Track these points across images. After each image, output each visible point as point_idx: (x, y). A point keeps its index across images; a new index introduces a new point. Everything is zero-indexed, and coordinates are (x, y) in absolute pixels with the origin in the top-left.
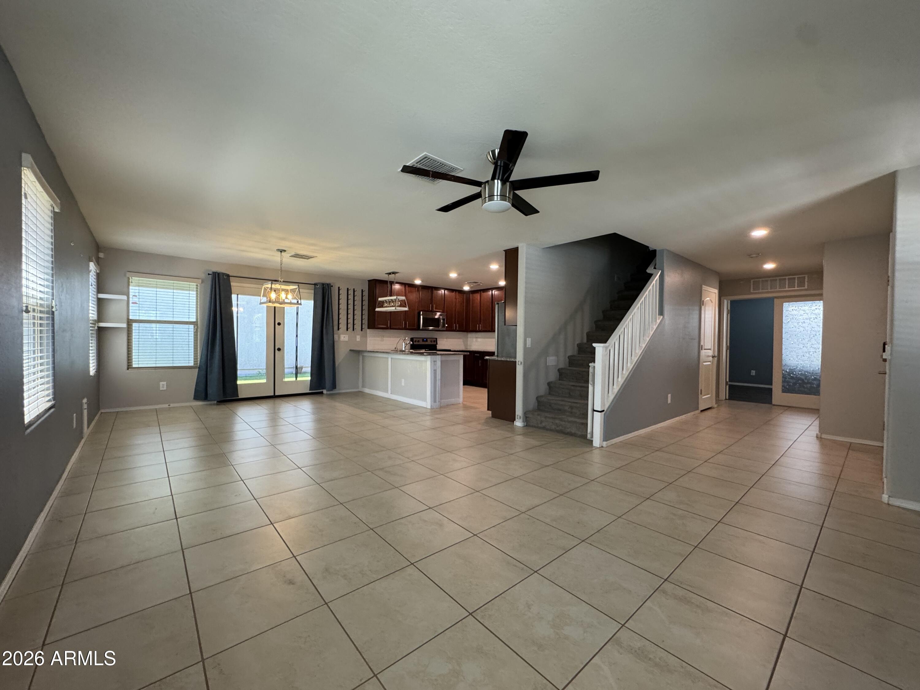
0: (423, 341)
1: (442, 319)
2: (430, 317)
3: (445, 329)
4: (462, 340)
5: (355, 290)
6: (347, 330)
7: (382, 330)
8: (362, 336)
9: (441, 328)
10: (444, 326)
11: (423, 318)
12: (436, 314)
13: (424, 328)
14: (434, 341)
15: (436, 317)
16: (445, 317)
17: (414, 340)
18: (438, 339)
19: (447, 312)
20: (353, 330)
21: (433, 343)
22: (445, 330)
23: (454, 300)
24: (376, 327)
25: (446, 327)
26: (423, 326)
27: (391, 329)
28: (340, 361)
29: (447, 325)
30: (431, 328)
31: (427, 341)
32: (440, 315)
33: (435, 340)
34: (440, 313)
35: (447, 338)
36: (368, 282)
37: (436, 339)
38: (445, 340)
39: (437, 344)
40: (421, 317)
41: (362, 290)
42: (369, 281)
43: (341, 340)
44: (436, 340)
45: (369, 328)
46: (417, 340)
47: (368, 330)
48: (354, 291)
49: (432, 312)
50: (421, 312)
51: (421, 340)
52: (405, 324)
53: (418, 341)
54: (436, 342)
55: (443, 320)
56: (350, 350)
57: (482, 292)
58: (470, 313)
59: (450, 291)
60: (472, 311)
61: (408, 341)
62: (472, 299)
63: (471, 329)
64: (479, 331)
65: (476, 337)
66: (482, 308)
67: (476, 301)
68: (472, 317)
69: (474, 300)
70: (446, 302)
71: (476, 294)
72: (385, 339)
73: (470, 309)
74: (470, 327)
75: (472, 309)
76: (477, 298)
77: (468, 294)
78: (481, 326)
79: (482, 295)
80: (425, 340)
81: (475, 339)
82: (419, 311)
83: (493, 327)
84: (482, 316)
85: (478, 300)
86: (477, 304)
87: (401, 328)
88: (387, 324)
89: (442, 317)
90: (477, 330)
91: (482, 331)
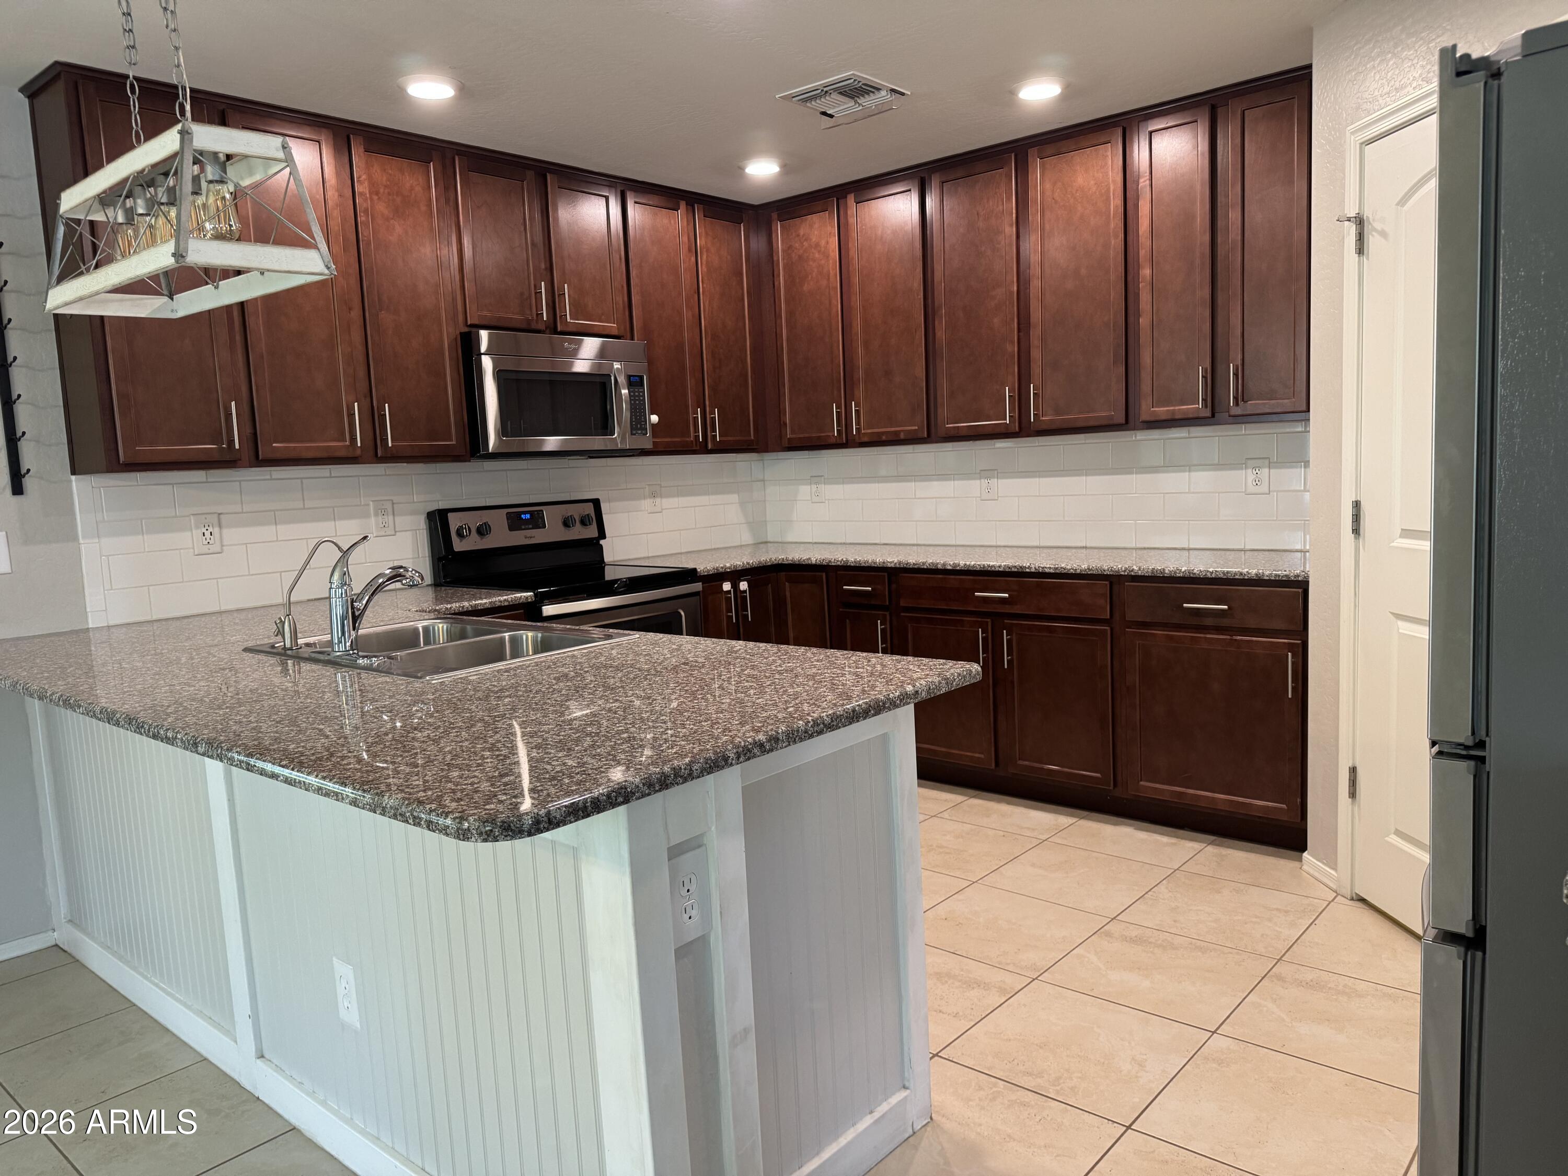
0: (515, 522)
1: (622, 379)
2: (540, 365)
3: (646, 442)
4: (734, 498)
7: (198, 475)
8: (25, 536)
9: (623, 439)
10: (638, 423)
11: (499, 375)
13: (516, 443)
14: (584, 521)
15: (581, 366)
16: (640, 368)
17: (455, 521)
18: (604, 507)
19: (647, 333)
21: (578, 533)
22: (649, 446)
23: (685, 261)
25: (653, 426)
26: (504, 429)
27: (259, 460)
29: (654, 418)
30: (552, 442)
31: (537, 521)
32: (602, 353)
33: (589, 509)
34: (600, 341)
35: (654, 495)
36: (25, 102)
37: (596, 503)
38: (646, 504)
39: (602, 535)
40: (487, 363)
42: (32, 93)
44: (593, 515)
45: (79, 466)
46: (475, 520)
47: (78, 484)
49: (555, 331)
50: (484, 335)
51: (498, 520)
52: (373, 418)
53: (483, 531)
54: (595, 525)
55: (634, 382)
57: (851, 199)
58: (778, 336)
59: (655, 199)
60: (791, 327)
61: (409, 534)
62: (783, 251)
63: (792, 432)
64: (847, 442)
65: (816, 479)
66: (856, 302)
67: (814, 260)
68: (789, 361)
69: (800, 257)
70: (634, 273)
71: (814, 218)
72: (231, 535)
73: (777, 316)
74: (785, 424)
75: (790, 313)
76: (823, 243)
77: (775, 215)
78: (857, 412)
79: (852, 220)
80: (528, 516)
81: (805, 490)
82: (466, 330)
83: (939, 411)
84: (860, 351)
85: (827, 257)
86: (824, 283)
87: (343, 453)
88: (219, 434)
89: (617, 365)
90: (833, 441)
91: (866, 439)
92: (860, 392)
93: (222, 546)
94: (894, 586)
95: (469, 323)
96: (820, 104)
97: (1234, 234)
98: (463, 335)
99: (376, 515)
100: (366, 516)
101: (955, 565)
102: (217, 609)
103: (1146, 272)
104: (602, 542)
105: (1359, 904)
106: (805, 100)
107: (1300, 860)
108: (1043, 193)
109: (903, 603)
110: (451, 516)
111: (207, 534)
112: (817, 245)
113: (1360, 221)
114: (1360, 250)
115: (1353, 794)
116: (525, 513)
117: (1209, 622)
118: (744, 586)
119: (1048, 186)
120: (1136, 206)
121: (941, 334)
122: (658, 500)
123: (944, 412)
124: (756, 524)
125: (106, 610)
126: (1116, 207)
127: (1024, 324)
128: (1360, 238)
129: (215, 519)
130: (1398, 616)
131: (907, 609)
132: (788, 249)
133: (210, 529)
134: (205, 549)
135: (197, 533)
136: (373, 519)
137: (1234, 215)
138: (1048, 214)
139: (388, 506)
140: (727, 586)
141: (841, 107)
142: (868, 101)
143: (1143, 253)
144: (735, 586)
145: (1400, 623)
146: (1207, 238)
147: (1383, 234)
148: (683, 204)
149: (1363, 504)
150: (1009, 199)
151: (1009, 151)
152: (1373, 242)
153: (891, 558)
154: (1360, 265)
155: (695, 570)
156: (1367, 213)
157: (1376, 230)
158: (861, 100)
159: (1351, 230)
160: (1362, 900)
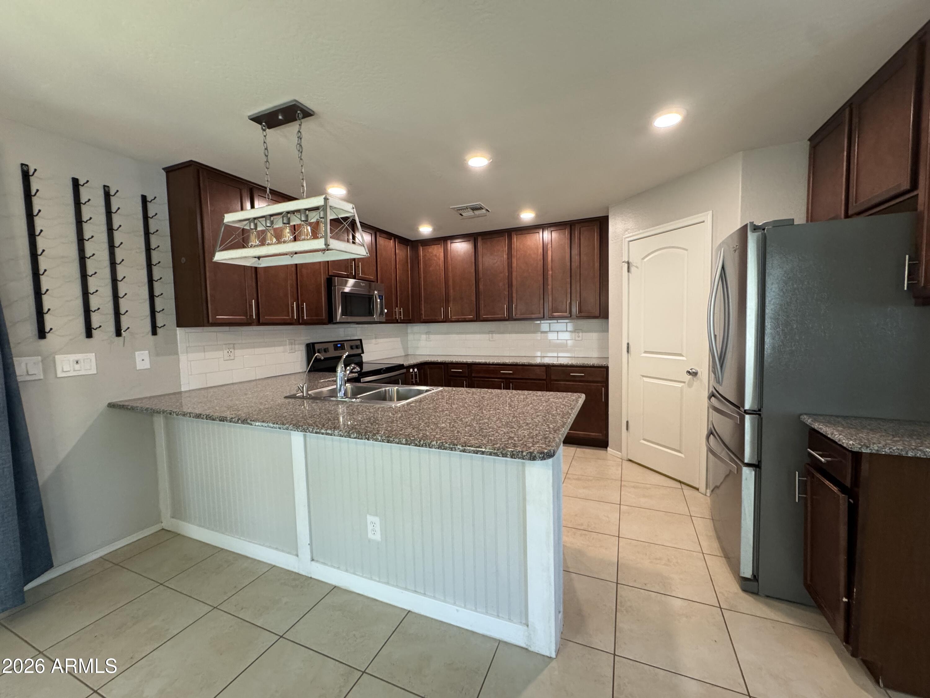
0: (335, 347)
1: (377, 297)
4: (399, 339)
5: (112, 192)
6: (89, 334)
7: (227, 328)
8: (156, 353)
9: (375, 318)
10: (381, 312)
11: (341, 294)
12: (347, 282)
13: (345, 319)
14: (357, 347)
17: (316, 348)
18: (363, 341)
19: (382, 281)
20: (118, 333)
21: (355, 352)
22: (384, 320)
23: (392, 257)
24: (211, 321)
25: (386, 313)
26: (343, 313)
27: (259, 323)
28: (62, 456)
29: (386, 311)
31: (343, 347)
33: (359, 343)
34: (354, 280)
35: (376, 338)
36: (164, 174)
37: (361, 340)
38: (374, 341)
39: (363, 352)
40: (337, 289)
41: (144, 198)
42: (169, 171)
43: (60, 374)
44: (359, 345)
45: (180, 324)
46: (323, 347)
47: (180, 331)
48: (107, 196)
49: (356, 279)
50: (336, 279)
51: (331, 347)
52: (299, 310)
53: (326, 350)
54: (360, 349)
55: (381, 298)
56: (111, 406)
57: (449, 242)
58: (419, 284)
59: (385, 235)
60: (425, 281)
61: (300, 352)
62: (423, 256)
63: (425, 316)
64: (446, 320)
65: (428, 333)
66: (450, 274)
67: (434, 260)
68: (424, 292)
69: (429, 259)
70: (378, 260)
71: (435, 246)
72: (238, 352)
73: (419, 278)
74: (422, 314)
75: (425, 277)
76: (438, 255)
77: (420, 244)
78: (451, 311)
79: (449, 248)
80: (340, 345)
81: (424, 337)
82: (329, 277)
83: (481, 312)
84: (451, 291)
85: (439, 259)
86: (438, 268)
87: (289, 321)
88: (246, 312)
89: (376, 292)
90: (441, 320)
91: (453, 320)
92: (451, 304)
93: (234, 357)
94: (469, 370)
95: (330, 274)
96: (461, 212)
97: (577, 264)
98: (327, 279)
99: (289, 345)
100: (286, 345)
101: (493, 362)
102: (231, 382)
103: (550, 272)
104: (362, 355)
105: (629, 462)
106: (458, 210)
107: (607, 450)
108: (516, 246)
109: (473, 375)
110: (316, 345)
111: (229, 352)
112: (436, 256)
113: (628, 263)
114: (629, 271)
115: (627, 429)
116: (339, 344)
117: (577, 379)
118: (416, 370)
119: (518, 244)
120: (547, 253)
121: (481, 287)
122: (377, 339)
123: (482, 312)
124: (405, 348)
125: (189, 383)
126: (541, 253)
127: (510, 285)
128: (629, 268)
129: (232, 346)
130: (643, 376)
131: (474, 377)
132: (424, 256)
133: (231, 350)
134: (228, 358)
135: (226, 352)
136: (288, 346)
137: (577, 258)
138: (518, 252)
139: (293, 341)
140: (411, 370)
141: (468, 213)
142: (477, 212)
143: (550, 267)
144: (414, 370)
145: (644, 378)
146: (569, 264)
147: (637, 267)
148: (393, 238)
149: (630, 343)
150: (505, 247)
151: (506, 232)
152: (633, 269)
153: (470, 360)
154: (629, 276)
155: (403, 365)
156: (630, 261)
157: (634, 266)
158: (475, 212)
159: (626, 265)
160: (630, 460)
